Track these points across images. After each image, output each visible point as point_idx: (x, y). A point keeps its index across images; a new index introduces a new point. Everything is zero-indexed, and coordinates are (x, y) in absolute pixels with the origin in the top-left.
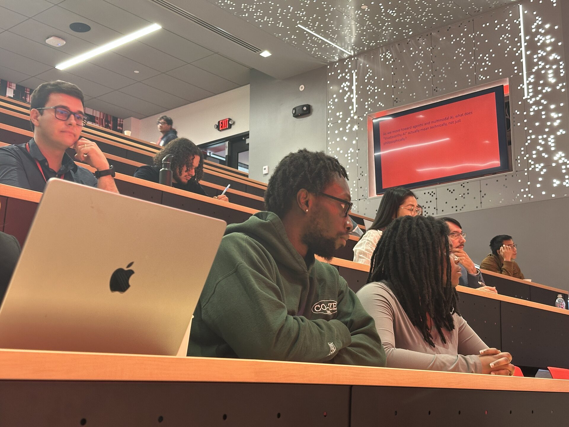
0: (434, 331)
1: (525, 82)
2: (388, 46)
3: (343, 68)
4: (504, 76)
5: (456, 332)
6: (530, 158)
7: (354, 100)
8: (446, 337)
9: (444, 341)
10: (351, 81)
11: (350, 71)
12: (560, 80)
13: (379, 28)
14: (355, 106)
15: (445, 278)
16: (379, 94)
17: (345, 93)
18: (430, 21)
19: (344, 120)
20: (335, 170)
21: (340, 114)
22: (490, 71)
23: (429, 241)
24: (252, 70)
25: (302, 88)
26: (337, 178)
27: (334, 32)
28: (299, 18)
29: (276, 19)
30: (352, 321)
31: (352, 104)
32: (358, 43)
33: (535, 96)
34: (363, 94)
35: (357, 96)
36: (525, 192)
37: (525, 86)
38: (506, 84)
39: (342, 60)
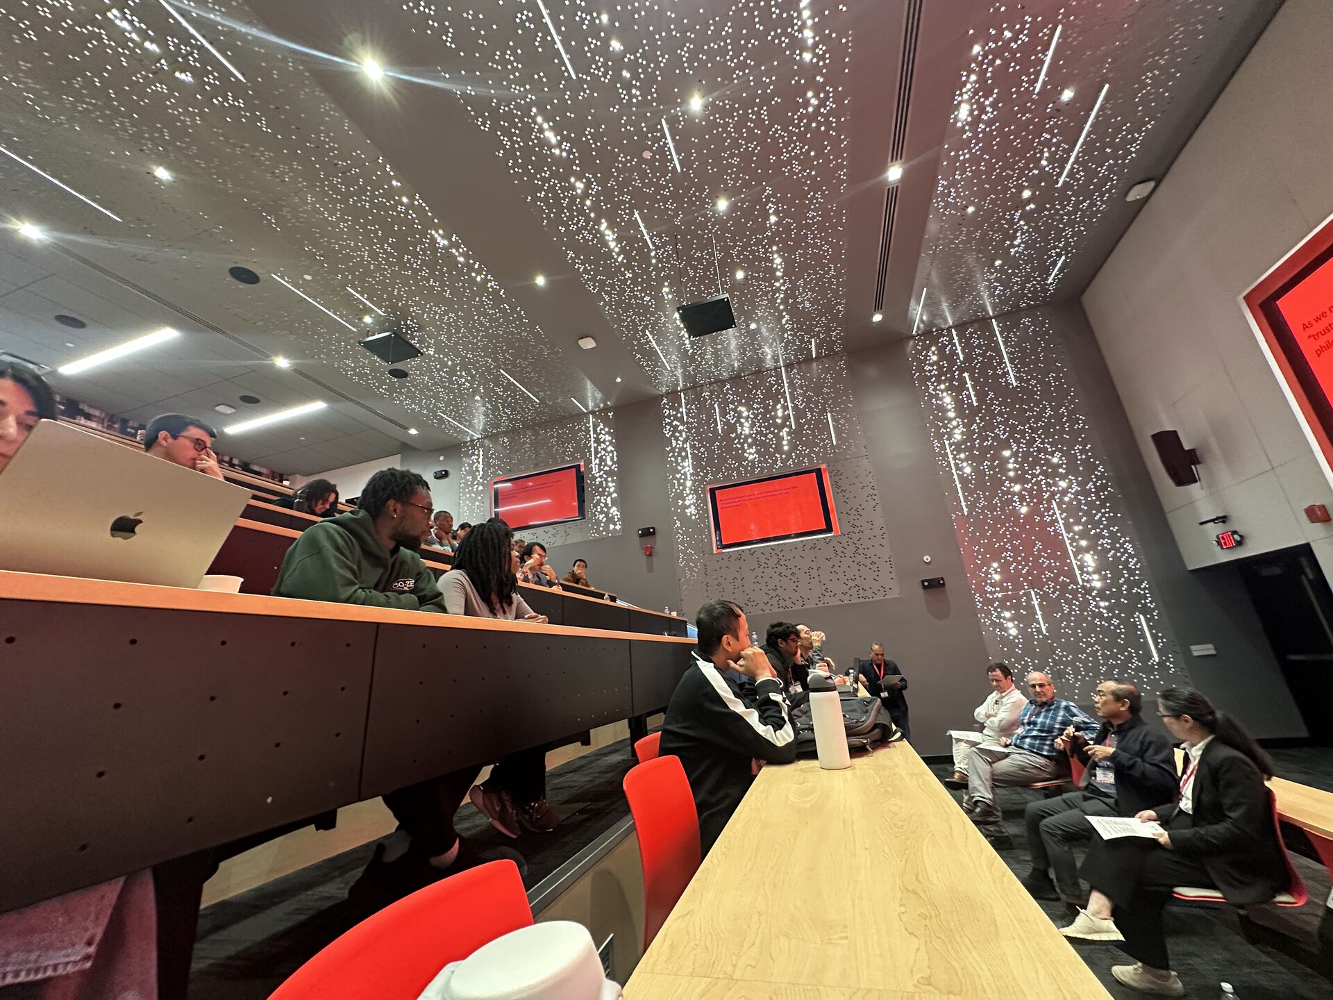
0: (498, 606)
1: (594, 463)
2: (505, 434)
3: (473, 446)
4: (581, 458)
5: (514, 606)
6: (596, 511)
7: (480, 469)
8: (506, 610)
9: (504, 612)
10: (478, 455)
11: (478, 449)
12: (614, 463)
13: (499, 420)
14: (481, 473)
15: (507, 567)
16: (498, 465)
17: (474, 463)
18: (534, 419)
19: (472, 482)
20: (418, 484)
21: (469, 478)
22: (572, 455)
23: (496, 541)
24: (403, 443)
25: (442, 458)
26: (420, 489)
27: (466, 421)
28: (440, 408)
29: (421, 407)
30: (425, 596)
31: (479, 471)
32: (485, 430)
33: (599, 472)
34: (487, 464)
35: (482, 466)
36: (593, 533)
37: (593, 466)
38: (582, 464)
39: (472, 441)
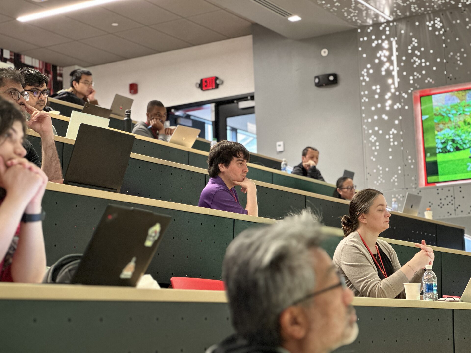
2: (437, 13)
7: (395, 73)
11: (388, 38)
14: (397, 80)
16: (427, 68)
17: (383, 63)
19: (382, 95)
21: (377, 88)
25: (325, 53)
31: (393, 77)
35: (398, 69)
39: (377, 25)
